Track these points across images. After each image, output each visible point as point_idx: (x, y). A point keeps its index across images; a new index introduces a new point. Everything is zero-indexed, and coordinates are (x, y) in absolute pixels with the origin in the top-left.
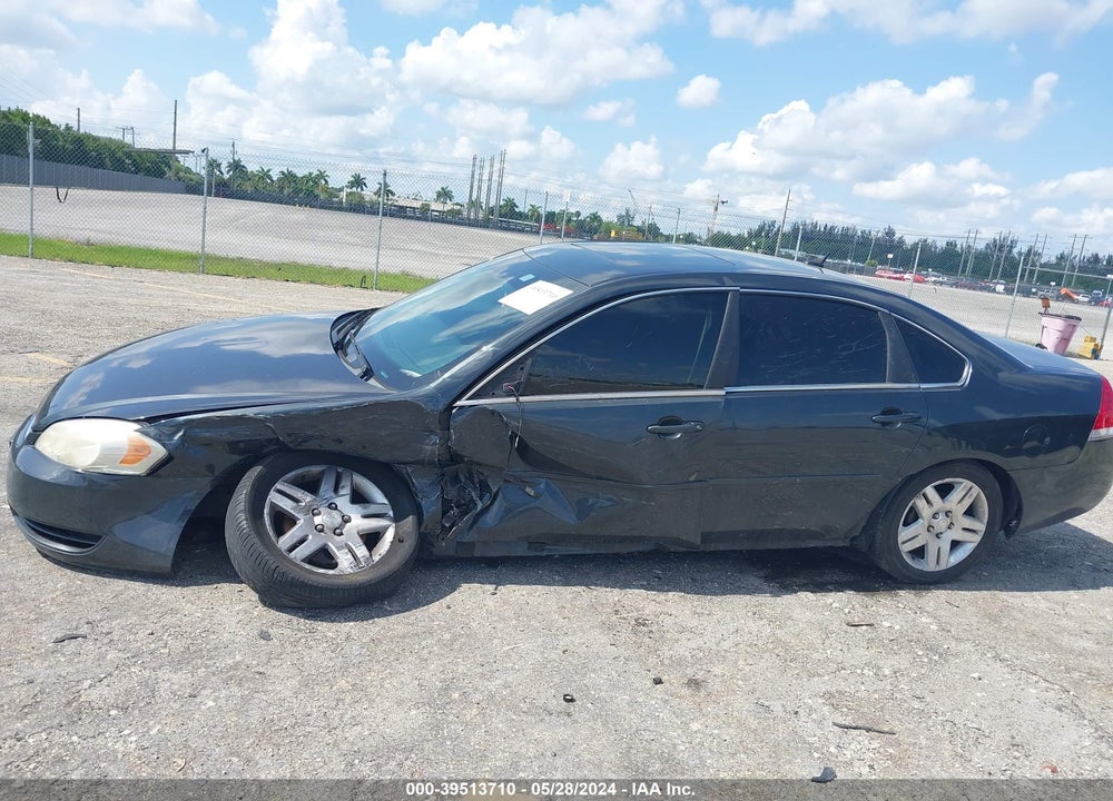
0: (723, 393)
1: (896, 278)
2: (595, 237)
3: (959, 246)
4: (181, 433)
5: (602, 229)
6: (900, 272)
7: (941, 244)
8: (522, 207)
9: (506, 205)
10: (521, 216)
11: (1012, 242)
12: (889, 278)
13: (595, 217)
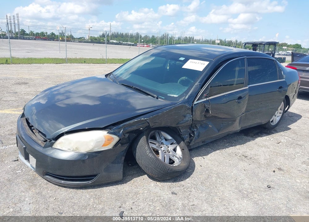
0: (248, 87)
1: (143, 47)
2: (55, 40)
3: (155, 36)
4: (122, 130)
5: (56, 37)
6: (143, 45)
7: (151, 36)
8: (27, 32)
9: (22, 31)
10: (27, 34)
11: (168, 34)
12: (141, 46)
13: (53, 34)
